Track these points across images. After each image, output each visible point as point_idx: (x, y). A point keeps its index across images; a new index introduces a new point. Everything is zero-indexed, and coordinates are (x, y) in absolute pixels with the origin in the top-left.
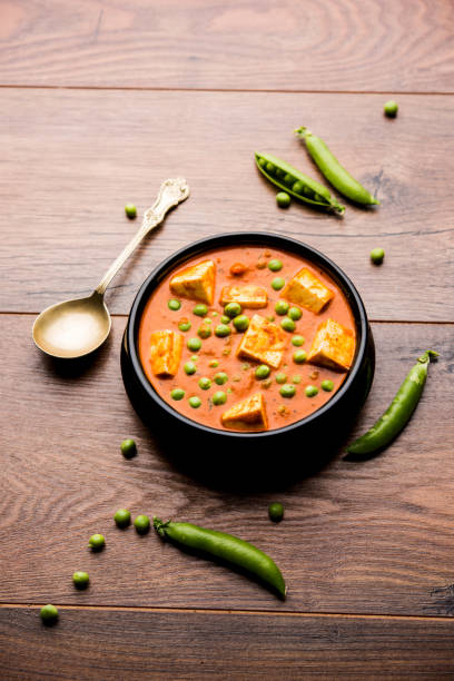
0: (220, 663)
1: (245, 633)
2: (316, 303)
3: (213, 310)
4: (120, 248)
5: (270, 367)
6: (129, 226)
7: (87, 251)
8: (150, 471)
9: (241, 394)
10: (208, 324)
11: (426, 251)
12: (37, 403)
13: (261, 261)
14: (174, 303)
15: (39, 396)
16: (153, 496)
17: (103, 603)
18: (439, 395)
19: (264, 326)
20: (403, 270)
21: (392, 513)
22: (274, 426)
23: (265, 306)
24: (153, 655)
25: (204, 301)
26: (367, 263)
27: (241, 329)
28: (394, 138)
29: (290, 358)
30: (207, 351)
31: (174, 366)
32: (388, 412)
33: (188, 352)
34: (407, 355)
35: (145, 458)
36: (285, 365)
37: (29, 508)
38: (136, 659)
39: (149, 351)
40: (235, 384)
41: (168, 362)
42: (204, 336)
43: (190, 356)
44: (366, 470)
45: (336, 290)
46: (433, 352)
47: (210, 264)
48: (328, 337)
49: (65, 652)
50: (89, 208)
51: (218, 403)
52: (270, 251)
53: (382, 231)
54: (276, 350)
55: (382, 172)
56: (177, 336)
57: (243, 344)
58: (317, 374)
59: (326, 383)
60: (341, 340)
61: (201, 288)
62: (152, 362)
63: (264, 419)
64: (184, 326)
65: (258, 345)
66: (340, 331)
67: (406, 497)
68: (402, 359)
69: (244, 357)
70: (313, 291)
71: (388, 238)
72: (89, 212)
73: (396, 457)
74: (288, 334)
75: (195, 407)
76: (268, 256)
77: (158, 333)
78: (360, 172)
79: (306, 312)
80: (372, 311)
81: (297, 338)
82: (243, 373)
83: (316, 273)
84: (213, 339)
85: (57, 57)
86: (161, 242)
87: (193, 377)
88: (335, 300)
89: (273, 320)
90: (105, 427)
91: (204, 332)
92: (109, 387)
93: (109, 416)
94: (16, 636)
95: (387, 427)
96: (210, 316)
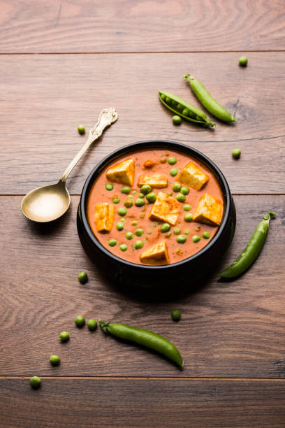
0: (143, 410)
1: (158, 392)
2: (197, 184)
3: (133, 190)
4: (75, 153)
5: (170, 224)
6: (80, 139)
7: (55, 155)
8: (97, 292)
9: (152, 242)
10: (131, 199)
11: (267, 150)
12: (26, 251)
13: (163, 159)
14: (109, 186)
15: (26, 247)
16: (99, 307)
17: (69, 374)
18: (277, 239)
19: (166, 199)
20: (253, 162)
21: (248, 314)
22: (173, 261)
23: (166, 186)
24: (100, 406)
25: (128, 184)
26: (230, 158)
27: (152, 201)
28: (246, 80)
29: (182, 218)
30: (130, 215)
31: (110, 225)
32: (245, 251)
33: (119, 217)
34: (256, 215)
35: (93, 283)
36: (179, 223)
37: (22, 317)
38: (90, 409)
39: (94, 216)
40: (148, 236)
41: (106, 223)
42: (128, 206)
43: (120, 219)
44: (231, 287)
45: (210, 175)
46: (273, 213)
47: (131, 161)
48: (206, 204)
49: (46, 406)
50: (56, 128)
51: (138, 248)
52: (169, 152)
53: (240, 138)
54: (173, 214)
55: (238, 101)
56: (112, 206)
57: (153, 210)
58: (199, 228)
59: (205, 233)
60: (214, 207)
61: (126, 176)
62: (96, 223)
63: (167, 257)
64: (116, 200)
65: (162, 211)
66: (213, 201)
67: (257, 304)
68: (254, 218)
69: (153, 219)
70: (196, 176)
71: (243, 142)
72: (55, 131)
73: (251, 279)
74: (181, 204)
75: (124, 250)
76: (168, 155)
77: (100, 205)
78: (225, 101)
79: (191, 190)
80: (234, 188)
81: (187, 206)
82: (153, 229)
83: (197, 165)
84: (134, 208)
85: (33, 34)
86: (101, 148)
87: (121, 232)
88: (210, 182)
89: (171, 195)
90: (69, 264)
91: (128, 204)
92: (70, 240)
93: (71, 258)
94: (15, 396)
95: (245, 260)
96: (132, 194)
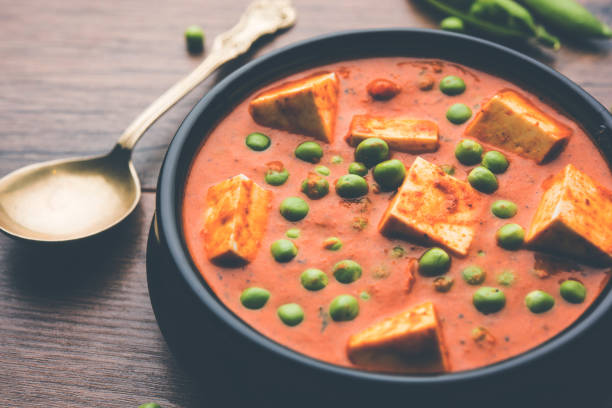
2: (536, 142)
3: (333, 153)
5: (451, 252)
7: (112, 94)
9: (390, 302)
10: (321, 174)
13: (424, 80)
14: (258, 138)
19: (437, 179)
22: (462, 361)
23: (435, 148)
27: (390, 183)
29: (490, 237)
30: (320, 220)
31: (251, 245)
33: (282, 222)
36: (480, 251)
39: (201, 216)
40: (376, 283)
41: (238, 234)
42: (314, 193)
43: (286, 230)
45: (573, 126)
47: (329, 78)
48: (569, 195)
51: (342, 316)
54: (461, 224)
56: (260, 190)
57: (395, 207)
59: (570, 285)
60: (595, 205)
61: (312, 107)
62: (206, 237)
64: (276, 175)
65: (425, 210)
66: (592, 190)
69: (396, 232)
70: (531, 121)
72: (125, 41)
74: (485, 198)
75: (292, 322)
76: (439, 71)
79: (517, 161)
81: (501, 203)
82: (397, 265)
83: (532, 98)
84: (332, 200)
87: (291, 267)
88: (573, 140)
89: (452, 172)
91: (315, 185)
93: (119, 361)
96: (328, 164)
